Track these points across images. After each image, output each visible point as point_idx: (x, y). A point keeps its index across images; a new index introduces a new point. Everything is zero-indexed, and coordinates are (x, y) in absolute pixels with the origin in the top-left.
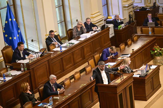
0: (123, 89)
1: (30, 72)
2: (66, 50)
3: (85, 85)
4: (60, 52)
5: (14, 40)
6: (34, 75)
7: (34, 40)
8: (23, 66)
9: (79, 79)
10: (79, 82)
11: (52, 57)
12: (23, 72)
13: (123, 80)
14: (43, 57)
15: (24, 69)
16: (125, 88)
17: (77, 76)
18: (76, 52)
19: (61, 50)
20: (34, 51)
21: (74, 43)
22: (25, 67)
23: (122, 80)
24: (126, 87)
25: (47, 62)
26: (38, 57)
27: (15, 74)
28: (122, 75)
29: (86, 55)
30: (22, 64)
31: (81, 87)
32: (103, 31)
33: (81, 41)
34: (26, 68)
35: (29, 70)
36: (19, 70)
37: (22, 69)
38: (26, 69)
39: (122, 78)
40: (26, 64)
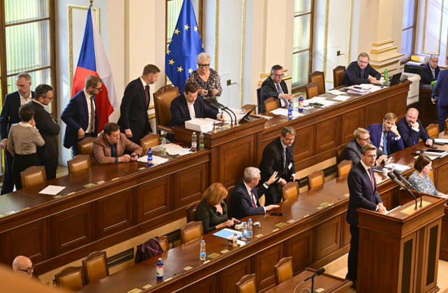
0: (417, 231)
1: (210, 154)
2: (300, 117)
3: (330, 205)
4: (287, 120)
5: (187, 76)
6: (218, 162)
7: (232, 83)
8: (198, 137)
9: (320, 188)
10: (319, 195)
11: (266, 128)
12: (194, 151)
13: (421, 210)
14: (246, 125)
15: (198, 145)
16: (422, 230)
17: (316, 181)
18: (323, 125)
19: (289, 115)
20: (227, 108)
21: (322, 105)
22: (200, 140)
23: (419, 209)
24: (424, 228)
25: (252, 138)
26: (233, 123)
27: (176, 154)
28: (419, 199)
29: (345, 135)
30: (194, 133)
31: (320, 208)
32: (394, 87)
33: (340, 103)
34: (202, 143)
35: (210, 148)
36: (186, 144)
37: (194, 145)
38: (203, 145)
39: (419, 204)
40: (204, 134)
